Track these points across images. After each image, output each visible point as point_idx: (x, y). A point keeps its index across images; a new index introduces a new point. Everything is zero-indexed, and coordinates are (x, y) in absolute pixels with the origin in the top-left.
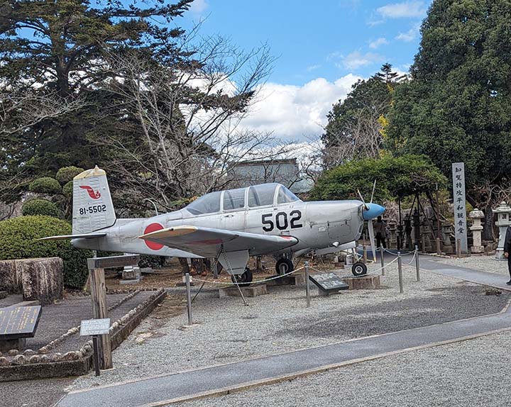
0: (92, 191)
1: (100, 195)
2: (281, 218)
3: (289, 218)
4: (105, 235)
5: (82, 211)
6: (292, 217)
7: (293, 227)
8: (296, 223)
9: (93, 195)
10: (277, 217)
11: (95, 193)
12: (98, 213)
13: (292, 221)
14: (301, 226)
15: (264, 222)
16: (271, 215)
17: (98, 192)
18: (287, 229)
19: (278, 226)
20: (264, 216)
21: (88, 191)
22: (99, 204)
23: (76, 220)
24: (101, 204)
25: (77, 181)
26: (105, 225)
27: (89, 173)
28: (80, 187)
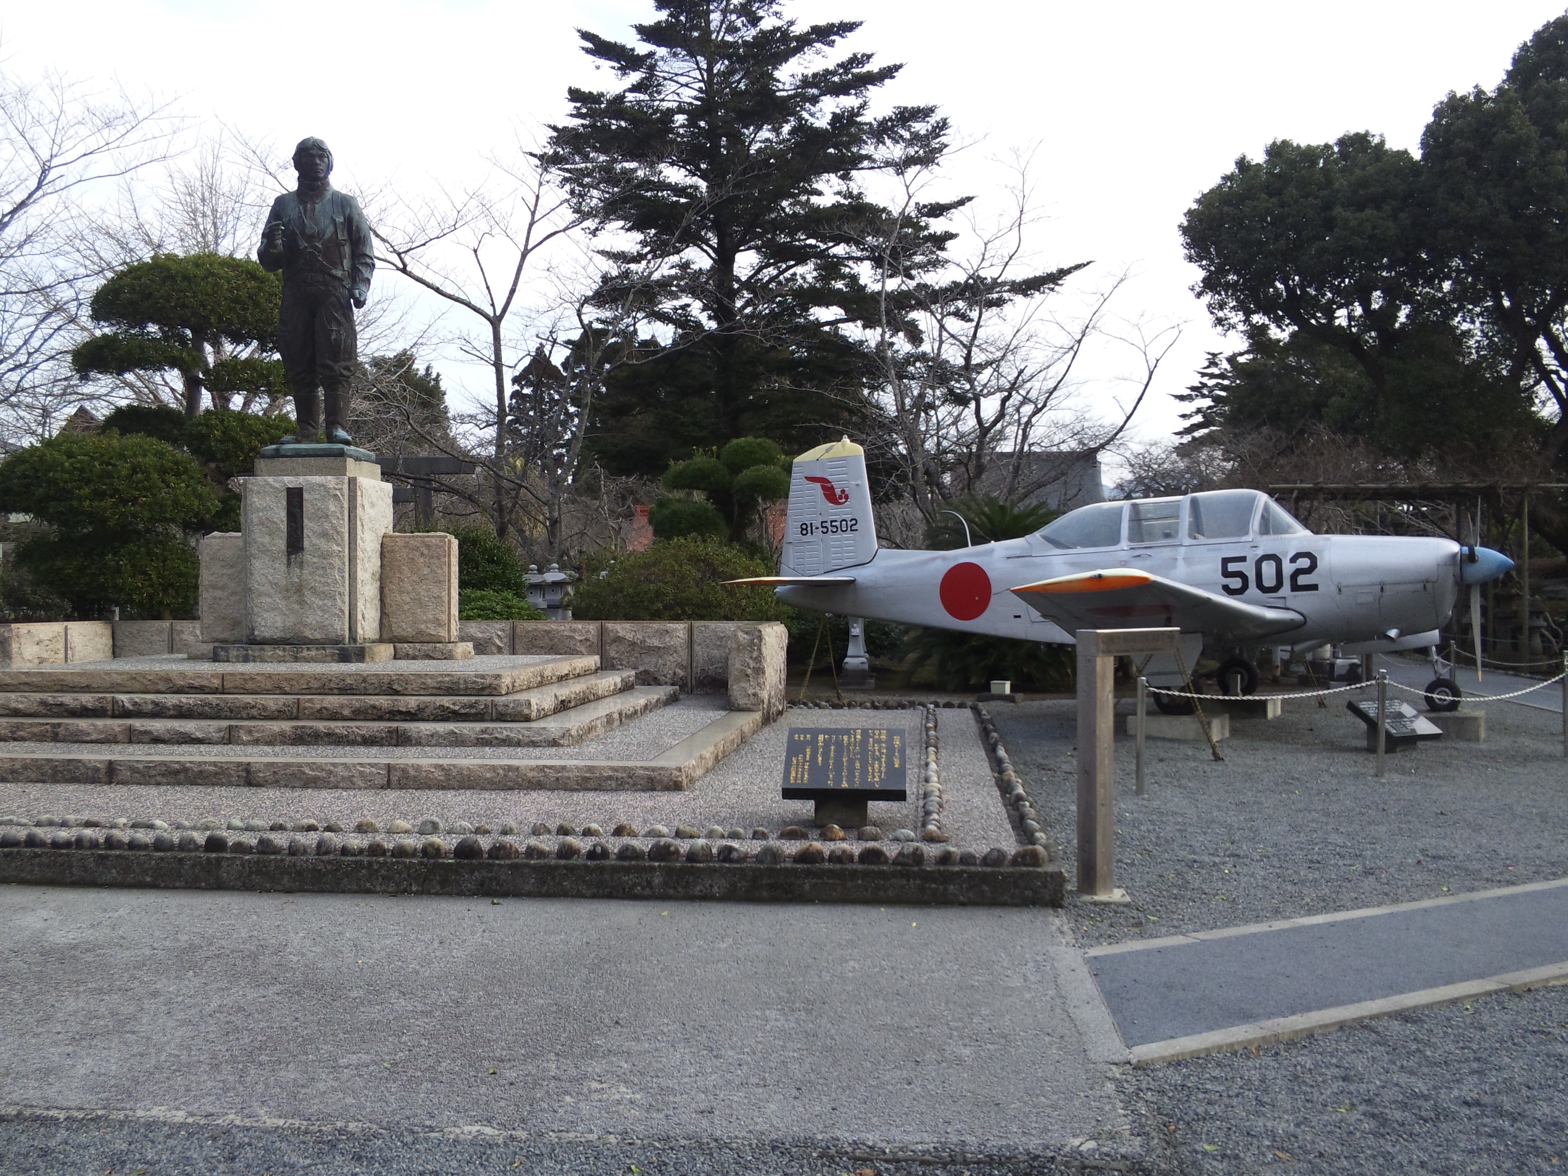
0: (832, 488)
1: (847, 497)
2: (1268, 569)
3: (1288, 568)
4: (853, 582)
5: (805, 529)
6: (1293, 567)
7: (1295, 587)
8: (1302, 580)
9: (832, 495)
10: (1258, 564)
11: (838, 492)
12: (839, 535)
13: (1294, 576)
14: (1314, 587)
15: (1226, 574)
16: (1243, 559)
17: (843, 491)
18: (1281, 593)
19: (1260, 585)
20: (1226, 561)
21: (823, 488)
22: (844, 517)
23: (791, 546)
24: (848, 517)
25: (800, 465)
26: (853, 562)
27: (827, 451)
28: (807, 478)
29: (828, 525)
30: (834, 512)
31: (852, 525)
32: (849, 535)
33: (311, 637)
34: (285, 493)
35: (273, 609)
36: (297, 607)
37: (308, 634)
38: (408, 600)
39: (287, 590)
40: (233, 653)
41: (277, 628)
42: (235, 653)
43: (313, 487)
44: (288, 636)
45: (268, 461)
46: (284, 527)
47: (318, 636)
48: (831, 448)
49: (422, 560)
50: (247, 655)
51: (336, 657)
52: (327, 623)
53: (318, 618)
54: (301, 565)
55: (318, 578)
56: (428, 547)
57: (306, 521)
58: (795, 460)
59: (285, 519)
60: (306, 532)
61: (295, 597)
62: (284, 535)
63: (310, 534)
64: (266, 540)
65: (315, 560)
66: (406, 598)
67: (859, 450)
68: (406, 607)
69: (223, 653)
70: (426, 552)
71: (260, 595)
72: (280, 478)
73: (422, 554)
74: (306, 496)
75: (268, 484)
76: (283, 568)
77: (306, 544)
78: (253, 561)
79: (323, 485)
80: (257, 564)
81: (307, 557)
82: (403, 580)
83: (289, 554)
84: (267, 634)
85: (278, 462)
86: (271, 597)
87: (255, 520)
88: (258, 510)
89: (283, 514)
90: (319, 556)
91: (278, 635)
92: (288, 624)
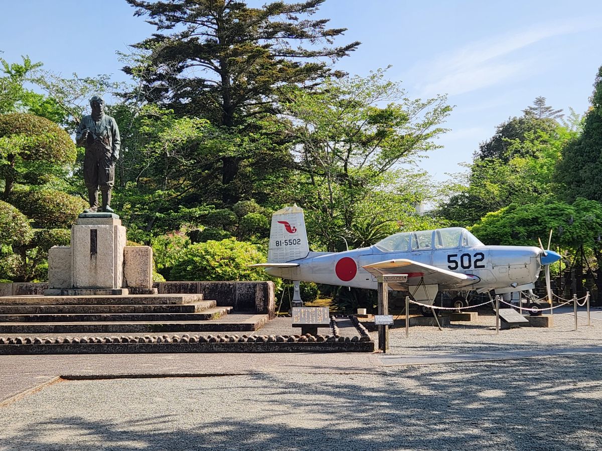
0: (289, 226)
1: (296, 230)
2: (466, 259)
3: (473, 259)
4: (298, 265)
5: (278, 243)
6: (476, 258)
7: (476, 267)
8: (479, 264)
9: (289, 229)
10: (462, 258)
11: (292, 228)
12: (293, 246)
13: (475, 262)
14: (483, 266)
15: (450, 261)
16: (456, 255)
18: (470, 269)
19: (462, 266)
20: (449, 256)
21: (286, 226)
22: (295, 238)
23: (272, 251)
25: (276, 216)
26: (299, 257)
27: (287, 210)
28: (278, 222)
29: (288, 241)
30: (290, 236)
31: (298, 242)
32: (297, 246)
34: (90, 231)
35: (85, 276)
36: (94, 274)
37: (99, 285)
38: (134, 272)
39: (91, 268)
43: (101, 229)
45: (82, 219)
46: (89, 244)
47: (102, 286)
48: (289, 208)
49: (139, 257)
51: (111, 293)
52: (106, 281)
53: (102, 279)
54: (96, 259)
55: (103, 264)
57: (98, 242)
58: (273, 214)
59: (90, 241)
60: (98, 246)
61: (94, 271)
62: (89, 247)
64: (82, 249)
67: (301, 210)
68: (133, 275)
70: (141, 253)
71: (79, 270)
72: (88, 226)
74: (98, 232)
75: (83, 228)
76: (89, 260)
77: (98, 251)
79: (105, 228)
80: (78, 258)
81: (98, 255)
82: (132, 265)
83: (92, 254)
84: (82, 285)
85: (86, 220)
86: (84, 271)
87: (78, 242)
88: (79, 238)
90: (103, 255)
92: (91, 281)
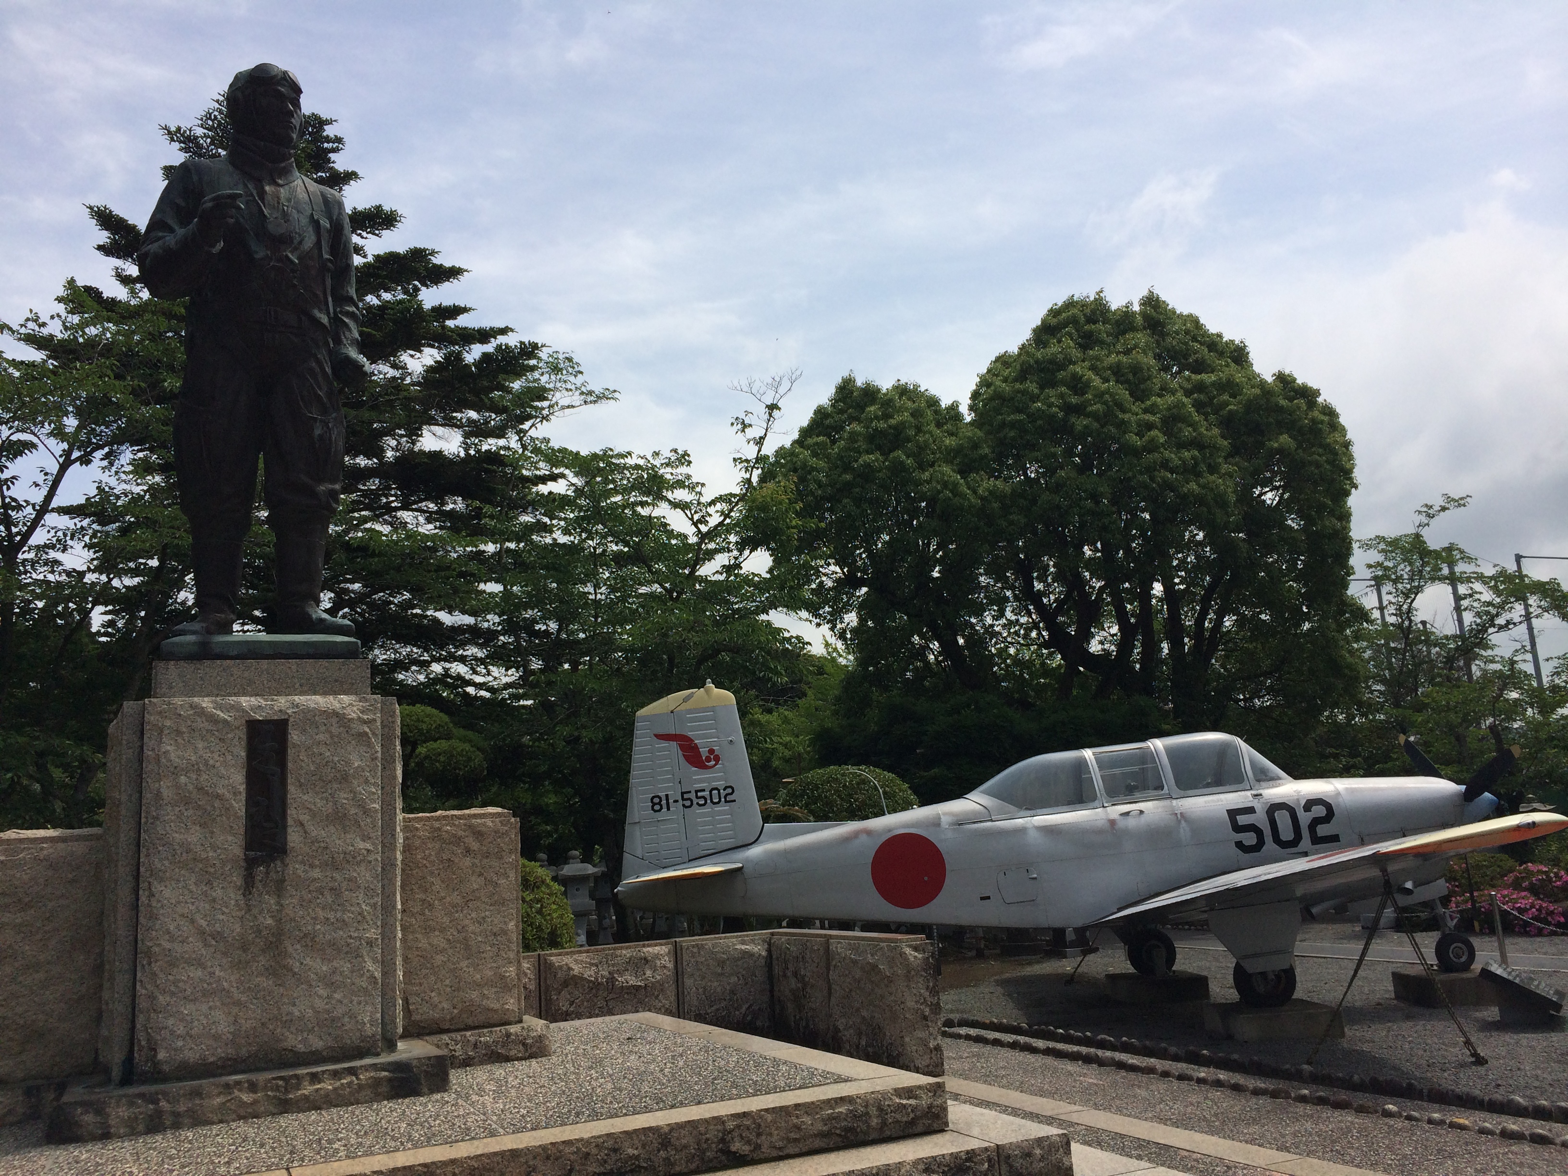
0: (696, 748)
1: (717, 759)
2: (1284, 819)
3: (1305, 819)
4: (739, 871)
5: (657, 803)
6: (1309, 816)
8: (1322, 830)
9: (695, 757)
11: (704, 751)
12: (709, 809)
13: (1312, 827)
14: (1335, 838)
15: (1237, 828)
18: (1302, 847)
19: (1277, 840)
20: (1233, 813)
21: (682, 747)
22: (715, 784)
23: (637, 828)
24: (721, 784)
25: (645, 718)
26: (731, 843)
27: (686, 700)
28: (656, 736)
29: (692, 796)
30: (700, 779)
31: (727, 795)
32: (723, 807)
33: (301, 1048)
34: (242, 734)
35: (206, 994)
36: (266, 983)
37: (294, 1041)
38: (443, 944)
39: (244, 948)
40: (118, 1112)
41: (216, 1037)
42: (124, 1112)
43: (311, 717)
44: (244, 1052)
45: (187, 667)
46: (239, 806)
47: (317, 1044)
48: (692, 694)
49: (468, 861)
50: (159, 1113)
51: (384, 1089)
52: (340, 1011)
53: (319, 1004)
54: (279, 888)
55: (321, 914)
56: (478, 834)
57: (292, 790)
58: (638, 713)
59: (242, 788)
60: (292, 813)
61: (263, 960)
62: (240, 826)
63: (305, 818)
64: (194, 836)
65: (316, 873)
66: (438, 940)
67: (729, 696)
68: (439, 959)
69: (89, 1118)
70: (475, 845)
71: (172, 964)
72: (233, 699)
73: (468, 851)
74: (294, 736)
75: (201, 712)
76: (234, 896)
77: (294, 838)
78: (157, 887)
79: (335, 714)
80: (166, 892)
81: (295, 868)
82: (431, 906)
83: (251, 864)
84: (191, 1054)
85: (212, 669)
86: (202, 965)
87: (167, 793)
88: (176, 771)
89: (238, 779)
90: (324, 865)
91: (216, 1052)
92: (247, 1025)
